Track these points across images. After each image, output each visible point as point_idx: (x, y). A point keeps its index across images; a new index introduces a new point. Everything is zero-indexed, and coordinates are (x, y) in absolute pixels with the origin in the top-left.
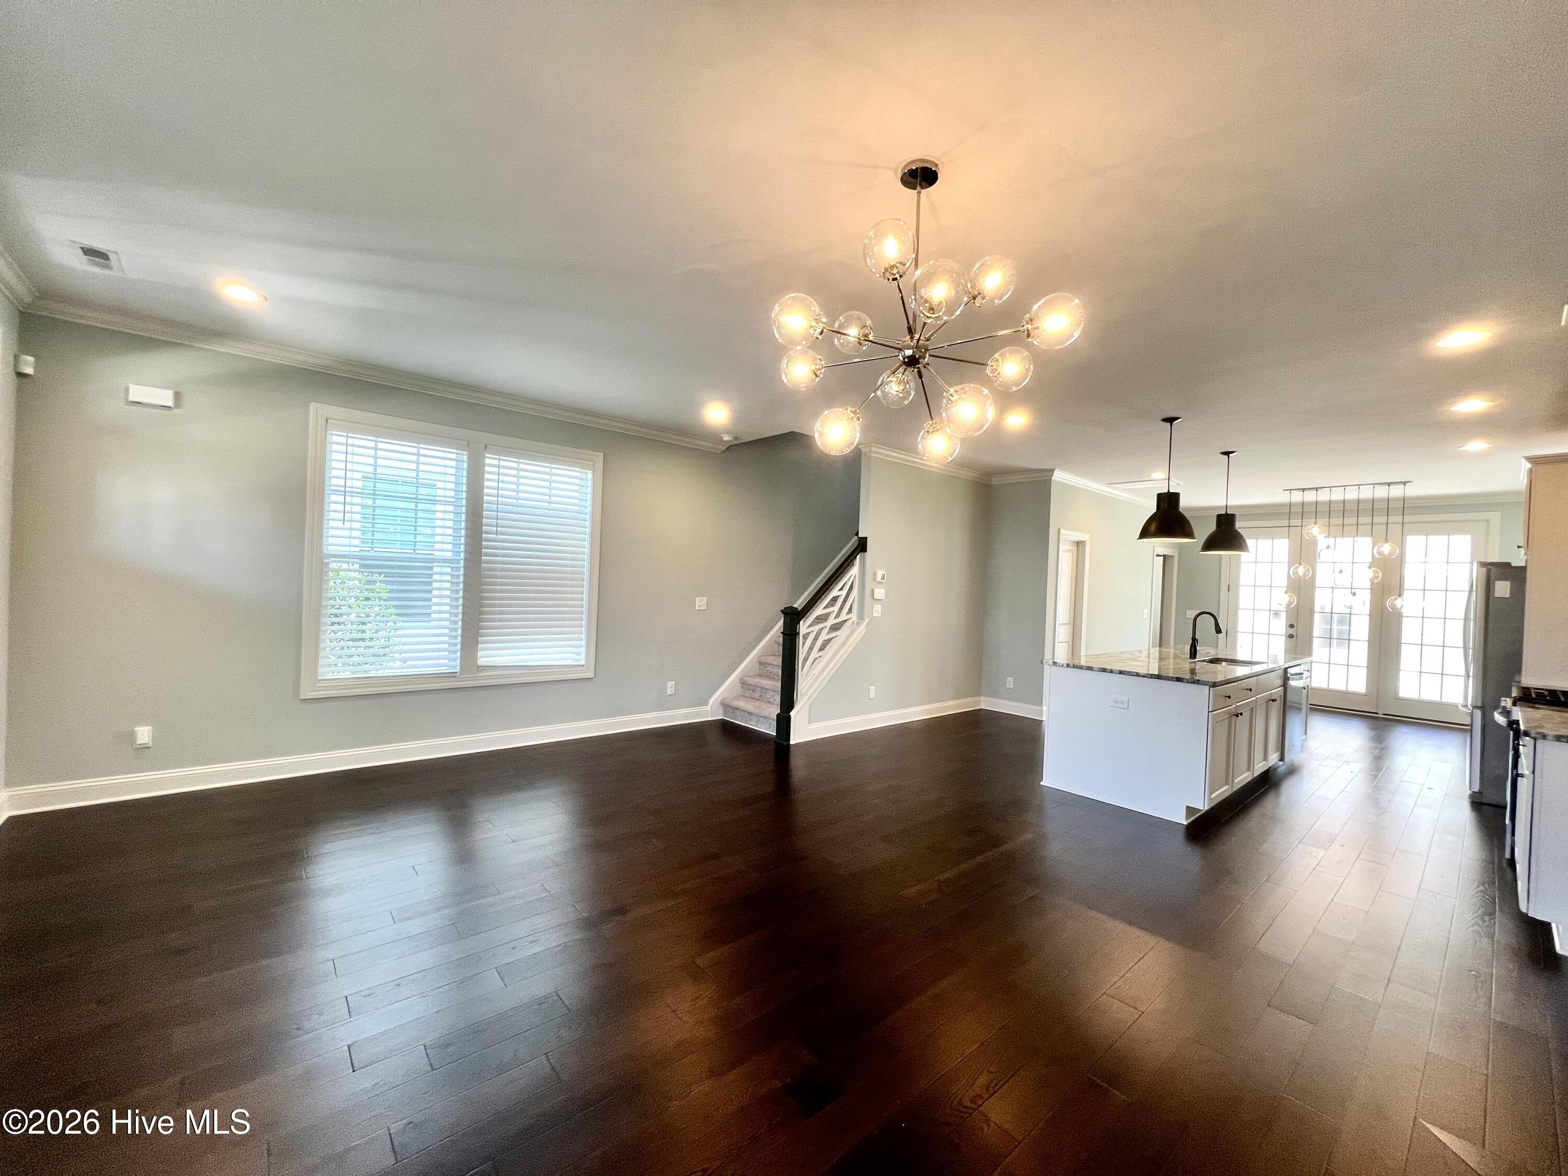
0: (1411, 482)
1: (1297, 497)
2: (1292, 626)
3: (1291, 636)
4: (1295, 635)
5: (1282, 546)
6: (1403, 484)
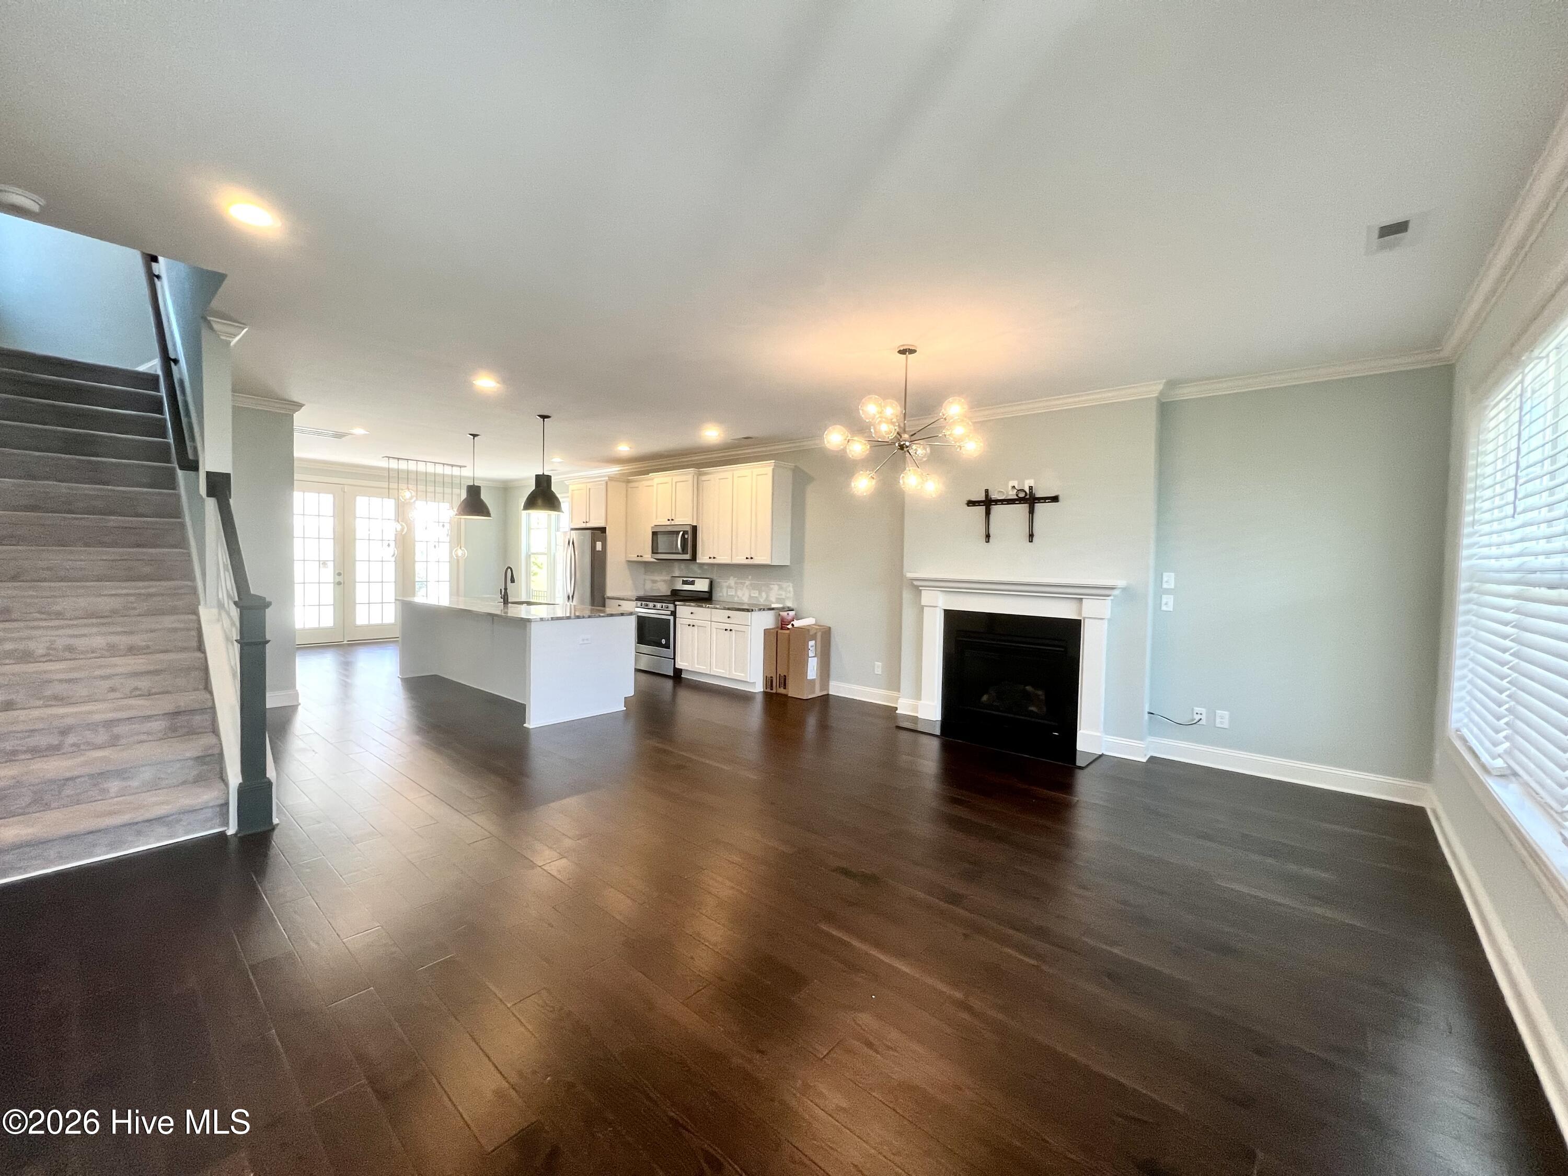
0: (465, 467)
1: (393, 464)
2: (339, 574)
3: (339, 583)
4: (342, 582)
5: (327, 501)
6: (460, 467)
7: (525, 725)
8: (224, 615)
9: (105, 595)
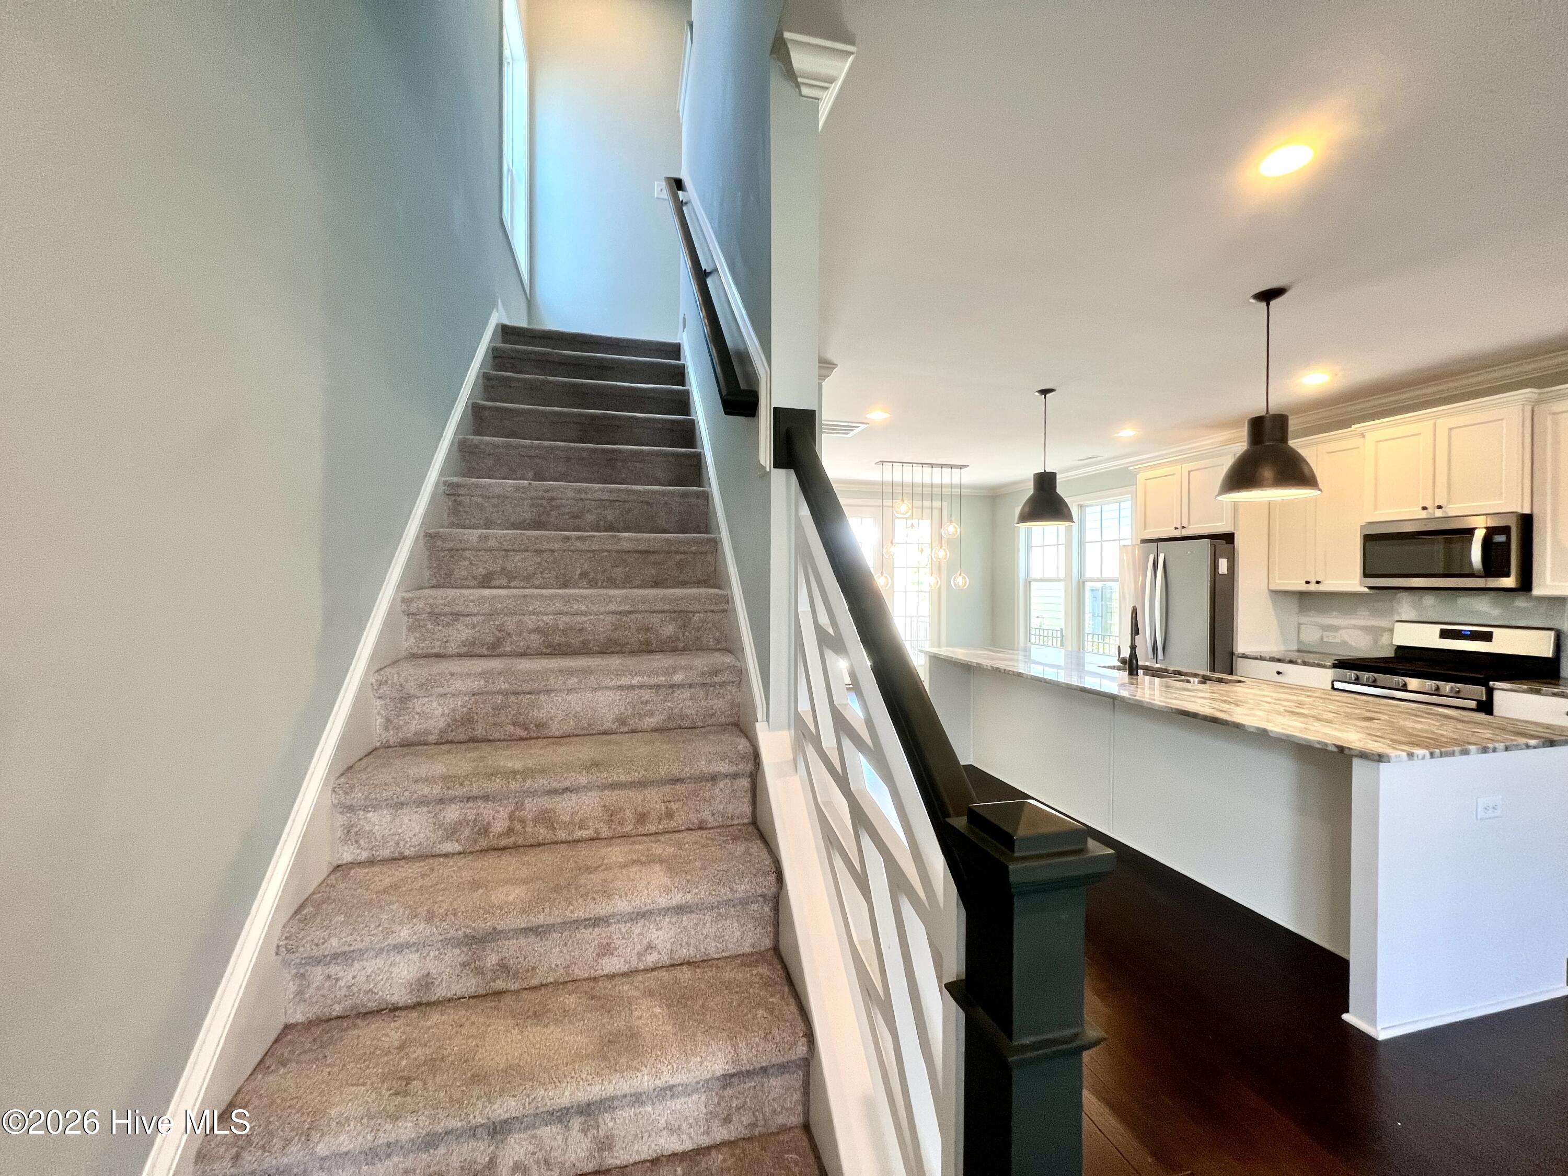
6: (961, 467)
7: (1345, 1017)
8: (810, 751)
9: (607, 688)
